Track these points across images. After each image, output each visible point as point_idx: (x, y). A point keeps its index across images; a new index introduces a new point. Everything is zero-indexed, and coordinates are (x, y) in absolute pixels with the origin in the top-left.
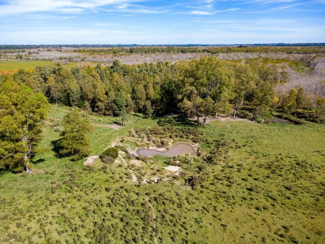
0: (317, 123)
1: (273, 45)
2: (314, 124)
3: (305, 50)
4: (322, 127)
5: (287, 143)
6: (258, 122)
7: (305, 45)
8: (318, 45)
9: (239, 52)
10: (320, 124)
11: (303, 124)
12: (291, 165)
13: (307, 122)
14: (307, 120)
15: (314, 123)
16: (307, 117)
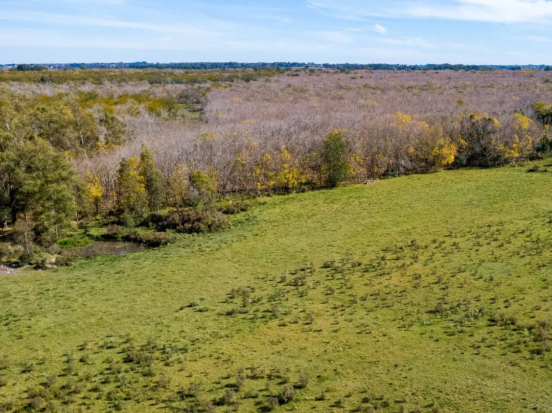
0: (200, 234)
1: (120, 66)
2: (194, 238)
3: (193, 76)
4: (210, 241)
5: (112, 307)
6: (38, 267)
7: (194, 66)
8: (220, 67)
9: (16, 83)
10: (209, 234)
11: (169, 244)
12: (107, 369)
13: (178, 236)
14: (179, 232)
15: (195, 234)
16: (178, 225)
